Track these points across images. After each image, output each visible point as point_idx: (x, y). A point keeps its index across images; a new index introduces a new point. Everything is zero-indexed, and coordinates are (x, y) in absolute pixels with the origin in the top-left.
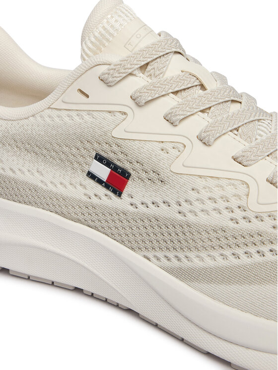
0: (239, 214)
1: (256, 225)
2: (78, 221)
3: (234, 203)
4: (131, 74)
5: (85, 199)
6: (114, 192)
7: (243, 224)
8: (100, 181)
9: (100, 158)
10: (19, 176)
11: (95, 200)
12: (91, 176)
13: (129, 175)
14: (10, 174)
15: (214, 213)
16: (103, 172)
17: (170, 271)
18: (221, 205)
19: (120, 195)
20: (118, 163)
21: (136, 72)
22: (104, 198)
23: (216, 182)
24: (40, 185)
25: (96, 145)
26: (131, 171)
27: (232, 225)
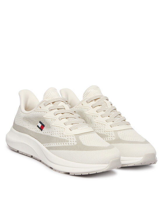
0: (62, 135)
1: (64, 138)
2: (33, 137)
3: (61, 132)
4: (49, 104)
5: (35, 132)
6: (41, 130)
7: (62, 137)
8: (39, 127)
9: (40, 122)
10: (25, 127)
11: (37, 132)
12: (38, 126)
13: (44, 126)
14: (23, 126)
15: (57, 135)
16: (40, 125)
17: (47, 148)
18: (59, 133)
19: (42, 131)
20: (43, 123)
21: (51, 103)
22: (39, 131)
23: (59, 128)
24: (28, 128)
25: (40, 119)
26: (45, 125)
27: (60, 137)
